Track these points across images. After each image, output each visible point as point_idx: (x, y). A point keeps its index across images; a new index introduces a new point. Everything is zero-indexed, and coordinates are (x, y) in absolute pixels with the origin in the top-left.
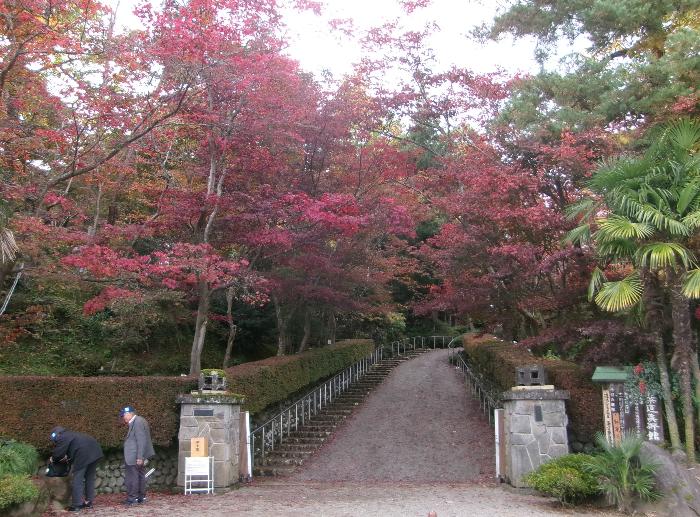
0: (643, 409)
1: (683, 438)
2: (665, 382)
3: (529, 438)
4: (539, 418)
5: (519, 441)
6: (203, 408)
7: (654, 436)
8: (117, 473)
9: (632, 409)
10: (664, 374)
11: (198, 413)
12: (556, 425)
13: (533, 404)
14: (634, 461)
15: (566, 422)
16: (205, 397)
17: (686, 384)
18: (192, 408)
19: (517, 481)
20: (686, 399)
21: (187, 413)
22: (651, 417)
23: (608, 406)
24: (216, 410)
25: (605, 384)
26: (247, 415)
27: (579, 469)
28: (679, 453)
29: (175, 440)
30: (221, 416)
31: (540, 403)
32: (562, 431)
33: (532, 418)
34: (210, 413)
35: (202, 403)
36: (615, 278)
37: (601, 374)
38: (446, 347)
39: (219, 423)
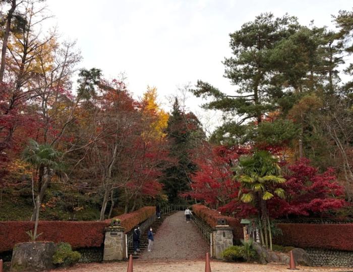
0: (255, 232)
1: (265, 241)
2: (260, 224)
3: (221, 242)
4: (224, 236)
5: (218, 244)
6: (113, 232)
7: (258, 241)
9: (252, 232)
10: (260, 221)
11: (111, 234)
12: (229, 238)
13: (222, 231)
14: (251, 247)
15: (233, 237)
16: (115, 228)
17: (265, 224)
18: (110, 233)
19: (218, 258)
20: (265, 229)
21: (108, 235)
22: (257, 235)
23: (245, 232)
24: (118, 233)
25: (244, 225)
26: (126, 235)
27: (236, 250)
28: (264, 245)
29: (103, 245)
30: (120, 235)
31: (225, 231)
32: (231, 240)
33: (222, 236)
34: (116, 234)
35: (114, 231)
36: (246, 193)
37: (243, 221)
39: (119, 238)
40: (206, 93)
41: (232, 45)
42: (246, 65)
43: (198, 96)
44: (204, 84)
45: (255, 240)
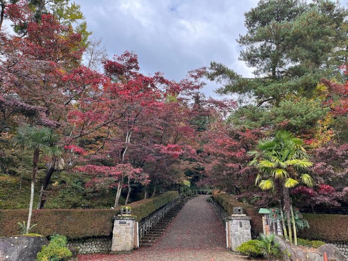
0: (276, 223)
1: (288, 235)
2: (282, 215)
3: (238, 233)
4: (241, 226)
5: (234, 235)
6: (122, 221)
7: (280, 234)
8: (88, 246)
9: (272, 223)
10: (282, 212)
11: (120, 223)
12: (247, 229)
13: (239, 221)
14: (272, 243)
15: (250, 228)
16: (124, 217)
17: (289, 216)
18: (119, 221)
19: (234, 249)
20: (289, 221)
21: (117, 223)
22: (279, 227)
23: (264, 223)
24: (127, 222)
25: (263, 215)
26: (138, 223)
27: (255, 245)
28: (287, 240)
29: (112, 234)
30: (129, 224)
31: (241, 221)
32: (249, 231)
33: (239, 226)
34: (125, 223)
35: (122, 219)
36: (265, 179)
37: (262, 211)
38: (206, 194)
39: (128, 227)
40: (221, 76)
41: (247, 23)
42: (263, 43)
43: (212, 79)
44: (218, 65)
45: (277, 232)
